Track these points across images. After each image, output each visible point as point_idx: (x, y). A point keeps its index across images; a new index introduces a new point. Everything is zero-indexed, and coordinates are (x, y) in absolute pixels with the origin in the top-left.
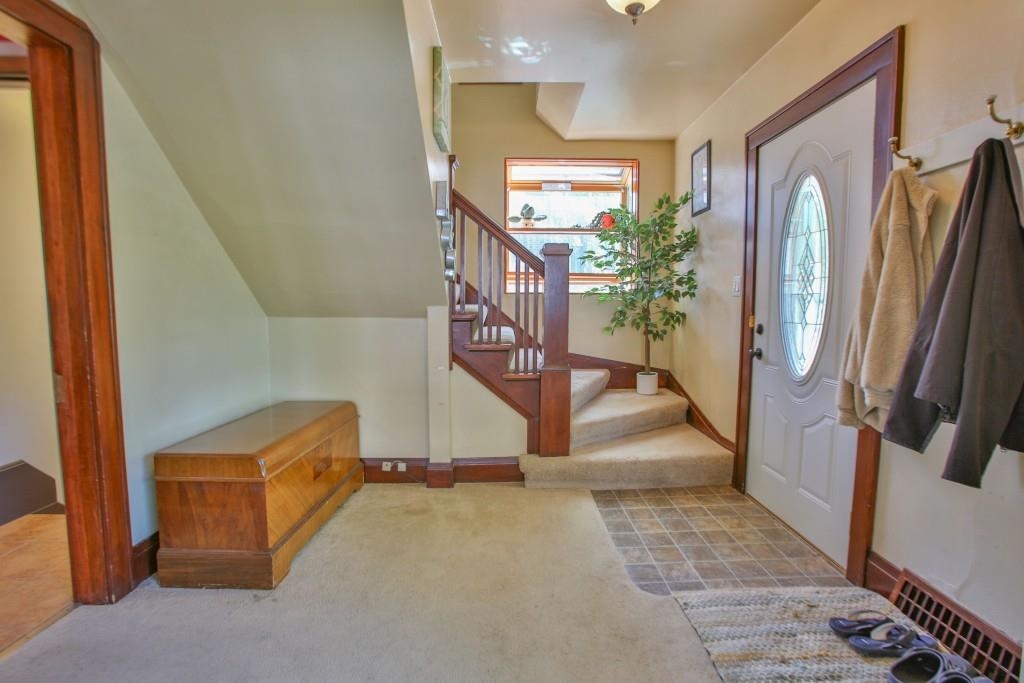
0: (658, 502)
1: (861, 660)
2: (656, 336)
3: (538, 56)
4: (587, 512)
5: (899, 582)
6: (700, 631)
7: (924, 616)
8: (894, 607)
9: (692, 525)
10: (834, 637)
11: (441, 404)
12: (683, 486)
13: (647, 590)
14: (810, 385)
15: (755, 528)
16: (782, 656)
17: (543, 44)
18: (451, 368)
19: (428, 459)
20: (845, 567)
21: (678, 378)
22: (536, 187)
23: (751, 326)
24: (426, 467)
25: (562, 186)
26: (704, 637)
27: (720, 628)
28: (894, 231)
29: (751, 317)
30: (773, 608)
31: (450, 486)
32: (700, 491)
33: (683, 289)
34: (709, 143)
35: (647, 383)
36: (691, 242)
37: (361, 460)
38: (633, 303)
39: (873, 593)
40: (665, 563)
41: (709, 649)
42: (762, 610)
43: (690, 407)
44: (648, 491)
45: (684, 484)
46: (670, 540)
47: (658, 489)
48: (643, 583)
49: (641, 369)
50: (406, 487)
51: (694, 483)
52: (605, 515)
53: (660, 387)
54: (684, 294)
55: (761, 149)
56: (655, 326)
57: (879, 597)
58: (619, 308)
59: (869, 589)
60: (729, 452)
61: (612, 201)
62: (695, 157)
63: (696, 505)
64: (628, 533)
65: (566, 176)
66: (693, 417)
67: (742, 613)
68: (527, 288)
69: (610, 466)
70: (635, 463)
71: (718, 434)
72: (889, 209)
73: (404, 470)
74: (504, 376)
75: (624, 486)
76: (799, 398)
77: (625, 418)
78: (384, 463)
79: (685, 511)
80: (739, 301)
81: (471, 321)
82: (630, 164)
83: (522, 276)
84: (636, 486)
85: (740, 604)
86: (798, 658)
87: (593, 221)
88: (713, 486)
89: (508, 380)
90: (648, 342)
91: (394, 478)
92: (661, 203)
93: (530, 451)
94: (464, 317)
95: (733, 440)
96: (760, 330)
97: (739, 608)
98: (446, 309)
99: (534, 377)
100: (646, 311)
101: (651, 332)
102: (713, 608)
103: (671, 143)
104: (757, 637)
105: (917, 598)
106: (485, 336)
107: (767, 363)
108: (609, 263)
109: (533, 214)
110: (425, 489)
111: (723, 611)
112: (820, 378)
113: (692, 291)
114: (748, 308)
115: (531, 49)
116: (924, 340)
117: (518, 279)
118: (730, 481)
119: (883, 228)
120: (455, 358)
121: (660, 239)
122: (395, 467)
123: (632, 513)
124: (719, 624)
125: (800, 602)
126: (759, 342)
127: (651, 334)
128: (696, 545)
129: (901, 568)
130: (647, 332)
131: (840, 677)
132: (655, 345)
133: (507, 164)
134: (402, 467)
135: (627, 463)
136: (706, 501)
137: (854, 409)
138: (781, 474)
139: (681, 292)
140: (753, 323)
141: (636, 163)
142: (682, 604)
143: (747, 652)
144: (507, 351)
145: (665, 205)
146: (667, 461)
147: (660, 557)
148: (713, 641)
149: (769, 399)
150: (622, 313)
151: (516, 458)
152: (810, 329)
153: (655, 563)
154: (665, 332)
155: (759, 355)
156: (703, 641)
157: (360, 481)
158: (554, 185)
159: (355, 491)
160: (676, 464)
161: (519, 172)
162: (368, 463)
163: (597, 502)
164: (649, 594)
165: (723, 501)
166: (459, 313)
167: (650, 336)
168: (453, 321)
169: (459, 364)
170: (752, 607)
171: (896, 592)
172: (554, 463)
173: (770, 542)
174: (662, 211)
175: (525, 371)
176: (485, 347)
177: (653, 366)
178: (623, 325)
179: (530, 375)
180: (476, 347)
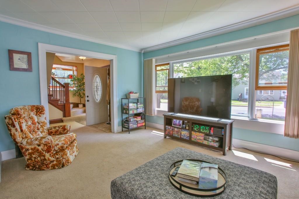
2: (82, 97)
22: (54, 68)
25: (60, 69)
35: (81, 106)
38: (77, 92)
49: (80, 104)
61: (71, 73)
65: (61, 67)
87: (67, 76)
89: (59, 105)
90: (80, 99)
92: (81, 75)
93: (63, 117)
94: (50, 95)
100: (80, 93)
106: (54, 98)
108: (72, 85)
109: (54, 74)
117: (53, 87)
127: (81, 97)
130: (80, 97)
132: (82, 99)
141: (76, 66)
145: (82, 75)
150: (75, 94)
151: (61, 119)
154: (83, 97)
158: (59, 69)
161: (54, 66)
172: (68, 118)
174: (82, 76)
175: (62, 104)
176: (54, 100)
177: (82, 103)
178: (76, 96)
179: (63, 104)
180: (52, 100)
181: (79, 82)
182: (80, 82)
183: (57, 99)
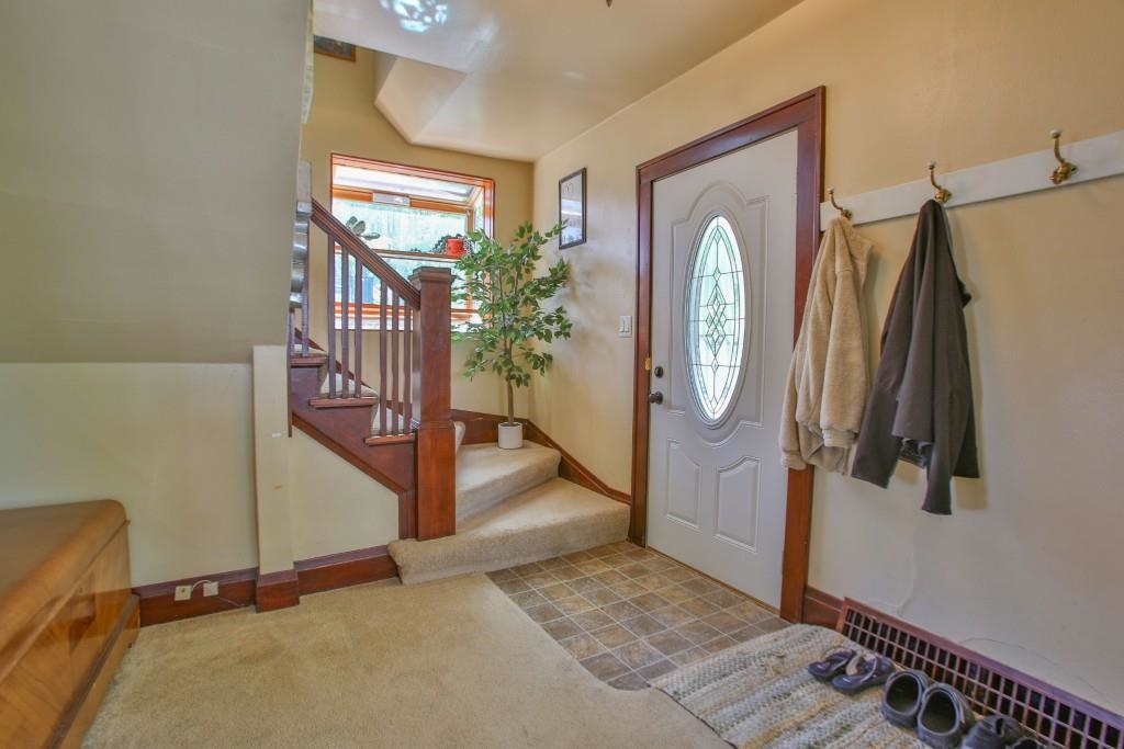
0: (568, 573)
1: (850, 701)
2: (519, 381)
3: (426, 24)
4: (496, 602)
5: (842, 612)
6: (710, 721)
7: (873, 639)
8: (843, 637)
9: (617, 593)
10: (818, 684)
11: (279, 487)
12: (581, 550)
13: (622, 688)
14: (726, 428)
15: (677, 584)
16: (795, 723)
17: (439, 8)
18: (290, 435)
19: (256, 571)
20: (779, 608)
21: (543, 428)
22: (365, 196)
23: (647, 368)
24: (254, 583)
25: (398, 199)
26: (717, 728)
27: (724, 711)
28: (843, 276)
29: (648, 360)
30: (753, 669)
31: (296, 602)
32: (600, 552)
33: (554, 328)
34: (584, 172)
35: (510, 435)
36: (560, 276)
37: (134, 591)
38: (493, 343)
39: (819, 628)
40: (619, 647)
41: (733, 741)
42: (745, 675)
43: (562, 458)
44: (549, 562)
45: (583, 546)
46: (605, 617)
47: (557, 558)
48: (612, 679)
49: (503, 419)
50: (220, 617)
51: (593, 544)
52: (520, 601)
53: (524, 438)
54: (557, 334)
55: (656, 184)
56: (519, 369)
57: (825, 630)
58: (477, 350)
59: (811, 624)
60: (625, 505)
61: (455, 226)
62: (563, 185)
63: (606, 570)
64: (559, 619)
65: (403, 187)
66: (569, 470)
67: (732, 685)
68: (395, 324)
69: (506, 539)
70: (534, 532)
71: (605, 487)
72: (834, 255)
73: (216, 593)
74: (368, 441)
75: (521, 561)
76: (716, 442)
77: (506, 478)
78: (178, 589)
79: (601, 578)
80: (632, 342)
81: (318, 366)
82: (482, 184)
83: (338, 308)
84: (533, 559)
85: (724, 676)
86: (807, 719)
87: (436, 246)
88: (611, 544)
89: (372, 446)
90: (510, 389)
91: (199, 607)
92: (522, 230)
94: (310, 361)
95: (628, 491)
96: (660, 373)
97: (725, 680)
98: (283, 349)
99: (406, 438)
100: (508, 352)
101: (513, 377)
102: (704, 690)
103: (527, 168)
104: (762, 709)
105: (863, 624)
106: (339, 387)
107: (670, 407)
109: (363, 230)
110: (255, 615)
111: (715, 689)
112: (738, 420)
113: (567, 330)
114: (643, 349)
115: (420, 10)
116: (889, 382)
118: (626, 537)
119: (829, 273)
120: (296, 420)
121: (523, 271)
122: (198, 592)
123: (546, 592)
124: (720, 706)
125: (769, 656)
126: (657, 385)
127: (516, 378)
128: (636, 617)
129: (842, 599)
130: (509, 378)
131: (848, 726)
132: (519, 392)
133: (335, 161)
134: (211, 589)
135: (525, 533)
136: (614, 563)
137: (799, 450)
138: (693, 522)
139: (553, 332)
140: (650, 366)
141: (490, 182)
142: (671, 694)
143: (767, 731)
144: (370, 406)
145: (526, 235)
146: (567, 524)
147: (610, 641)
148: (727, 730)
149: (672, 445)
150: (480, 355)
151: (385, 548)
152: (723, 373)
153: (609, 650)
154: (529, 376)
155: (659, 399)
156: (719, 733)
157: (135, 626)
158: (388, 197)
159: (130, 646)
160: (575, 526)
161: (346, 175)
162: (147, 595)
163: (501, 586)
164: (629, 692)
165: (630, 559)
166: (301, 356)
167: (513, 382)
168: (293, 367)
169: (300, 428)
170: (734, 675)
171: (841, 622)
172: (439, 547)
173: (699, 596)
174: (524, 240)
175: (395, 431)
176: (339, 401)
177: (516, 415)
178: (483, 370)
179: (401, 437)
180: (326, 402)
181: (505, 278)
182: (511, 280)
183: (363, 400)
